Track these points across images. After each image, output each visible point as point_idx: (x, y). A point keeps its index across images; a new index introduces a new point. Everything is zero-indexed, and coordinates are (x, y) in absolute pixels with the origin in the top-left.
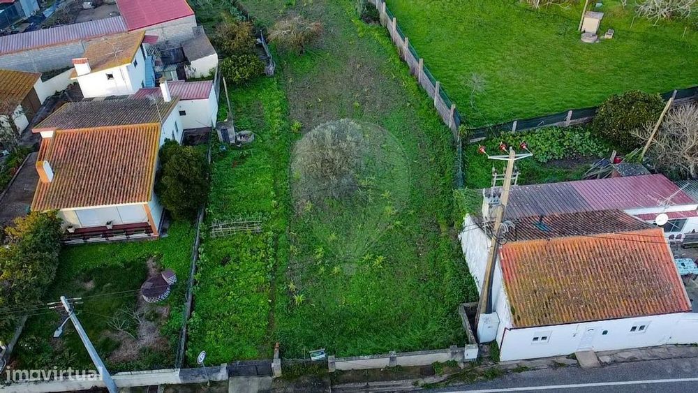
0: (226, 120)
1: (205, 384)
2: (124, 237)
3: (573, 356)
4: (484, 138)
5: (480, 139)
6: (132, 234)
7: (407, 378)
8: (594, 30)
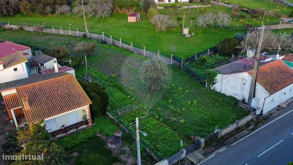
0: (86, 77)
1: (178, 162)
2: (75, 130)
3: (278, 106)
4: (189, 62)
5: (188, 63)
6: (79, 127)
7: (244, 130)
8: (188, 33)
